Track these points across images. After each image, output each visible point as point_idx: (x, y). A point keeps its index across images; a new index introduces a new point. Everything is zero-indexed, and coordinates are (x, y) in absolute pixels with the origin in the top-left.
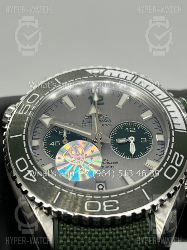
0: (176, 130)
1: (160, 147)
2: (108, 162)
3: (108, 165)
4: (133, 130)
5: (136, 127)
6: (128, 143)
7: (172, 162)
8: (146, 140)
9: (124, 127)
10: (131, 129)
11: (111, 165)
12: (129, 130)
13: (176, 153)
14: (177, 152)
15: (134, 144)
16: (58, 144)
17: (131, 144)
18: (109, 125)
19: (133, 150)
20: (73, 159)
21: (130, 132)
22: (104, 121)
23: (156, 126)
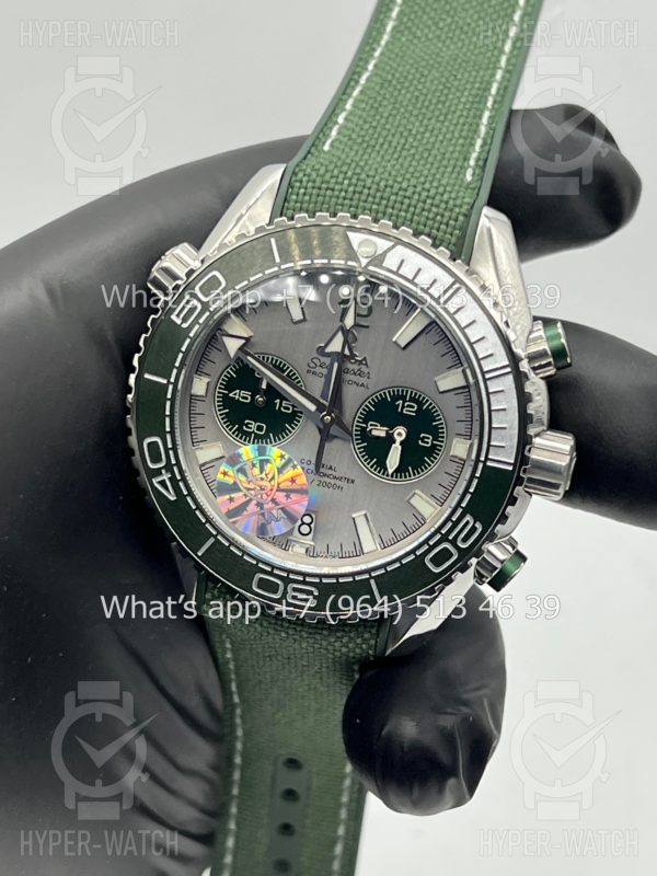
0: (489, 464)
1: (452, 468)
2: (334, 473)
3: (333, 482)
4: (410, 410)
5: (420, 404)
6: (390, 440)
7: (450, 538)
8: (430, 441)
9: (395, 398)
10: (408, 406)
11: (338, 483)
12: (403, 407)
13: (468, 518)
14: (472, 515)
15: (400, 447)
16: (247, 399)
17: (394, 446)
18: (362, 385)
19: (393, 461)
20: (251, 486)
21: (404, 412)
22: (355, 374)
23: (462, 414)
